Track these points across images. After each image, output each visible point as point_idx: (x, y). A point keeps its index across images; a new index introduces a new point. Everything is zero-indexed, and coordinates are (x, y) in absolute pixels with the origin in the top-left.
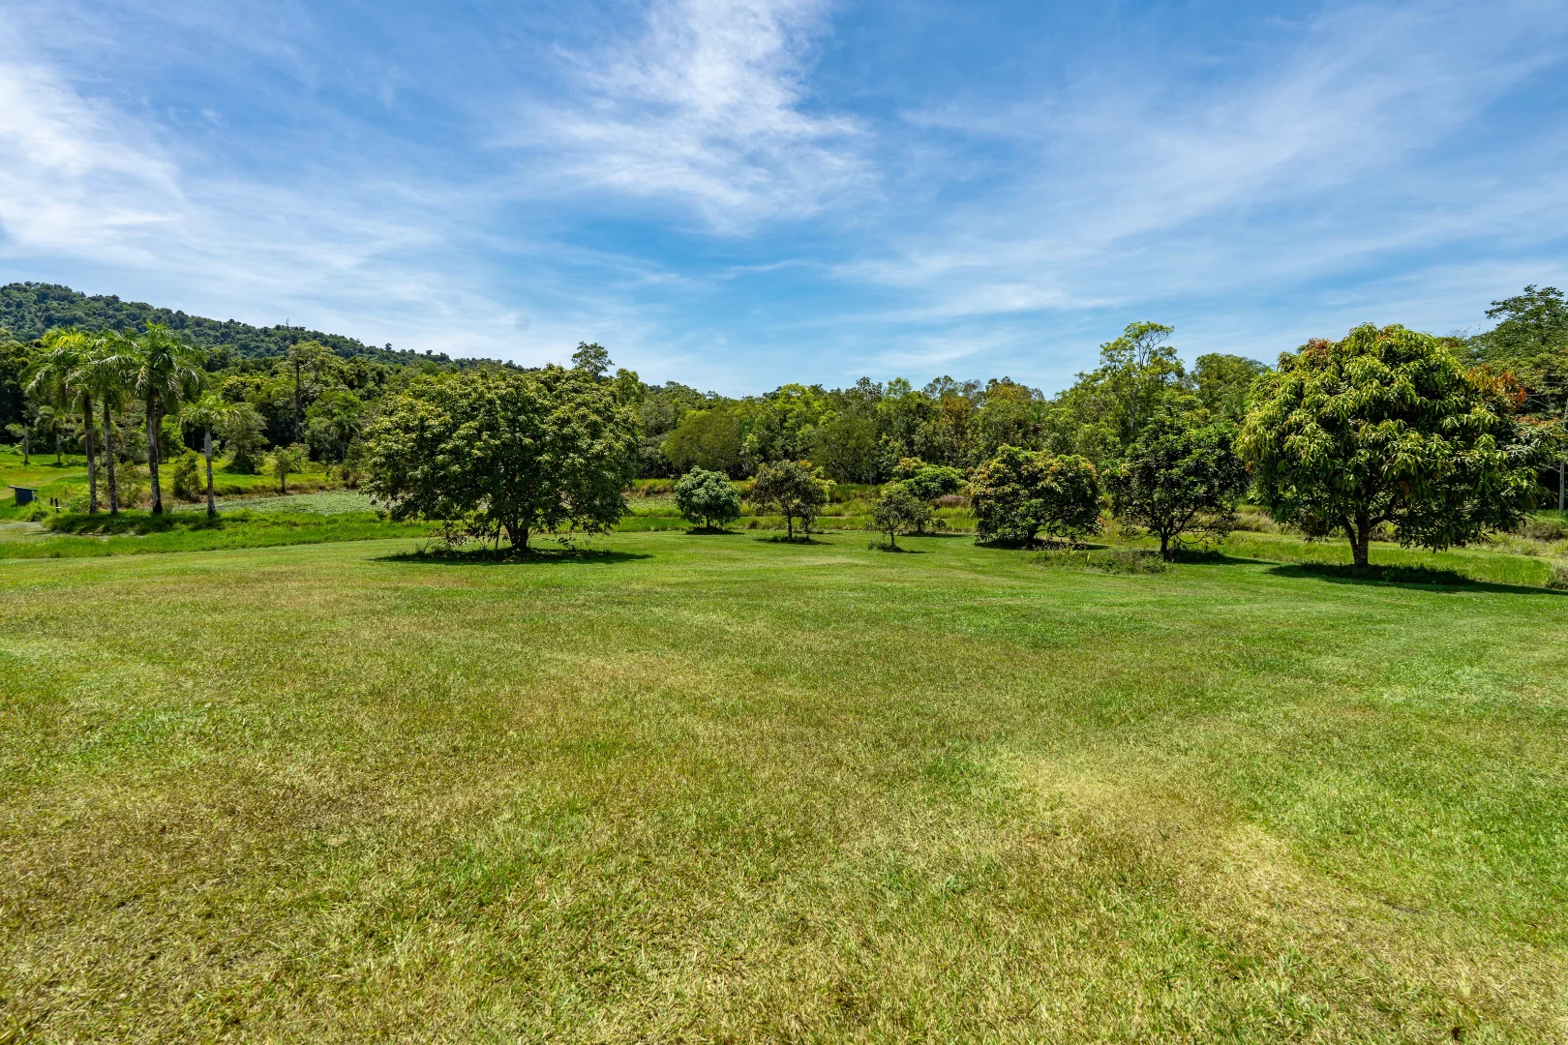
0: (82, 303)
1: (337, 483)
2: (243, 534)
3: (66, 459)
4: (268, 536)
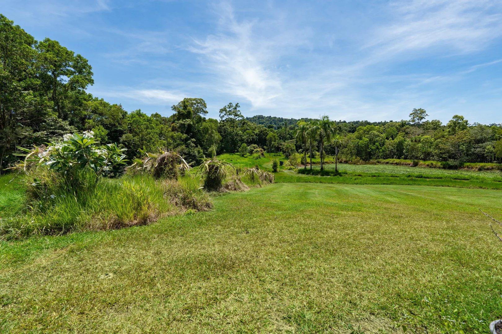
1: (336, 161)
2: (360, 179)
3: (276, 154)
4: (369, 180)
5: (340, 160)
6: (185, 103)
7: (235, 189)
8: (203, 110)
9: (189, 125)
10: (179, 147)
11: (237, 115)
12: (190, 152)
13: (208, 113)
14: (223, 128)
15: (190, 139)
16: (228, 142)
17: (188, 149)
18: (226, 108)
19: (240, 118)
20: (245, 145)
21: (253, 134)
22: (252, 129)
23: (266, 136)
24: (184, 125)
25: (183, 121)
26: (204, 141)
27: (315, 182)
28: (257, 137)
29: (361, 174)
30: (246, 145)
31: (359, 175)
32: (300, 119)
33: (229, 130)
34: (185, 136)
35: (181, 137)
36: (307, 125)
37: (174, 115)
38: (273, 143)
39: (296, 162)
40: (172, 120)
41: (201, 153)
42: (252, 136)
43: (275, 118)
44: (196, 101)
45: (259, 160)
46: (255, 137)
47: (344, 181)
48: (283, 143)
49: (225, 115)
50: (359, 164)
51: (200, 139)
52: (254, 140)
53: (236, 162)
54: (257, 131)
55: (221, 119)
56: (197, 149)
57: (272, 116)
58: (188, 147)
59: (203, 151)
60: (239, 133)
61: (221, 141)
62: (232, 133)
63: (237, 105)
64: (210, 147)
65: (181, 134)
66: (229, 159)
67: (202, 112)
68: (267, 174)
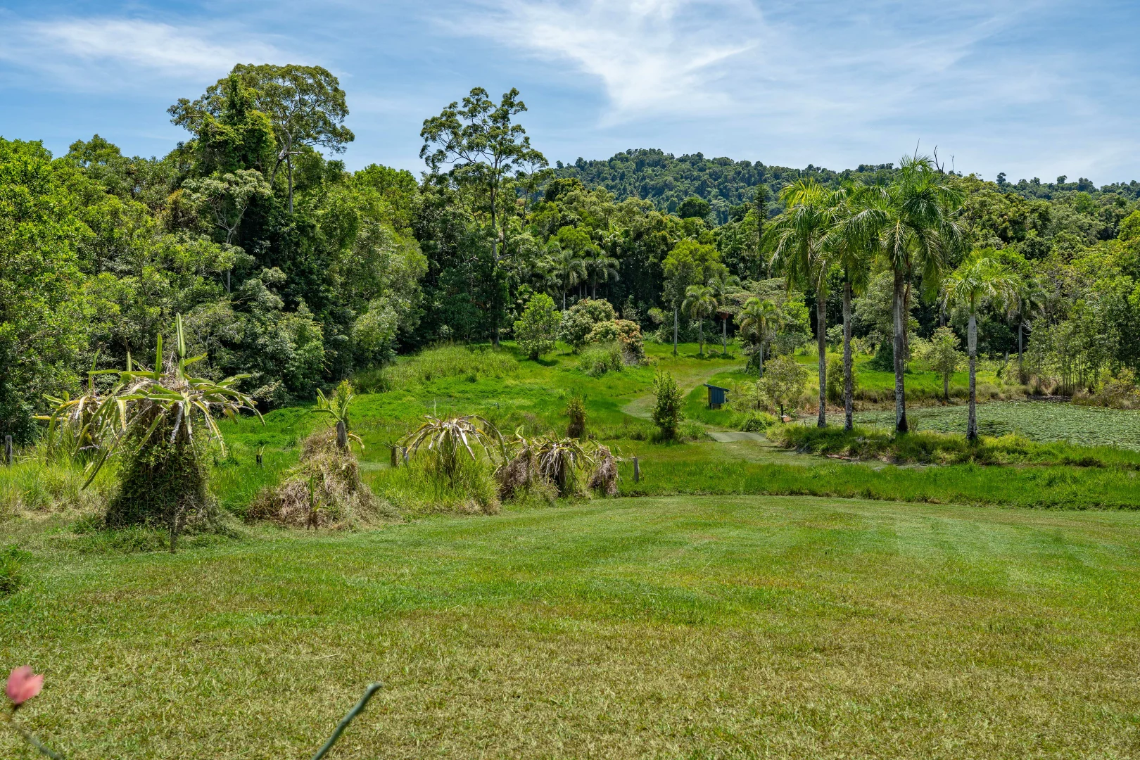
0: (672, 166)
1: (1013, 389)
2: (1075, 481)
3: (707, 349)
4: (1116, 488)
5: (1033, 382)
6: (234, 89)
7: (313, 521)
8: (326, 122)
9: (254, 200)
10: (199, 308)
11: (509, 152)
12: (255, 336)
13: (352, 139)
14: (438, 213)
15: (258, 268)
16: (462, 285)
17: (243, 318)
18: (453, 115)
19: (529, 168)
20: (548, 301)
21: (594, 247)
22: (590, 220)
23: (662, 258)
24: (228, 198)
25: (222, 180)
26: (329, 281)
27: (840, 495)
28: (616, 262)
29: (1096, 457)
30: (550, 300)
31: (1085, 463)
32: (854, 168)
33: (471, 227)
34: (229, 255)
35: (212, 261)
36: (833, 203)
37: (183, 150)
38: (691, 290)
39: (799, 392)
40: (175, 173)
41: (315, 343)
42: (588, 254)
43: (724, 162)
44: (295, 79)
45: (612, 377)
46: (603, 260)
47: (990, 490)
48: (739, 294)
49: (450, 147)
50: (1126, 403)
51: (311, 272)
52: (601, 275)
53: (493, 385)
54: (615, 232)
55: (429, 171)
56: (293, 319)
57: (708, 156)
58: (248, 310)
59: (324, 329)
60: (516, 243)
61: (429, 281)
62: (484, 238)
63: (508, 101)
64: (362, 310)
65: (215, 248)
66: (462, 371)
67: (322, 137)
68: (566, 450)
